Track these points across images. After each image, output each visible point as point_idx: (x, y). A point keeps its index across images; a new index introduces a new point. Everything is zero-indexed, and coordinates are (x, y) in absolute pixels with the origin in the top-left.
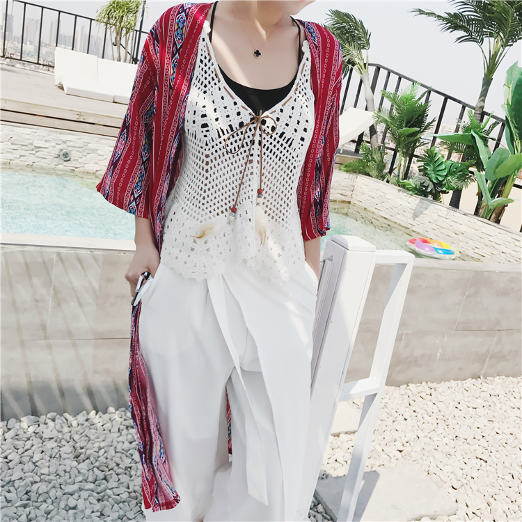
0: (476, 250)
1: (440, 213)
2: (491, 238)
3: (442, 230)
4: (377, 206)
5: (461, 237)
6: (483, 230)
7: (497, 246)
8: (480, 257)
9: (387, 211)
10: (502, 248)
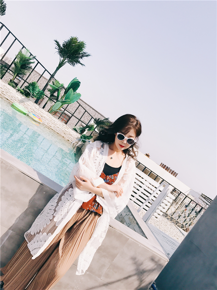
0: (48, 124)
1: (36, 107)
2: (55, 122)
3: (36, 113)
4: (3, 92)
5: (43, 118)
6: (53, 119)
7: (56, 125)
8: (50, 126)
9: (9, 97)
10: (58, 126)
